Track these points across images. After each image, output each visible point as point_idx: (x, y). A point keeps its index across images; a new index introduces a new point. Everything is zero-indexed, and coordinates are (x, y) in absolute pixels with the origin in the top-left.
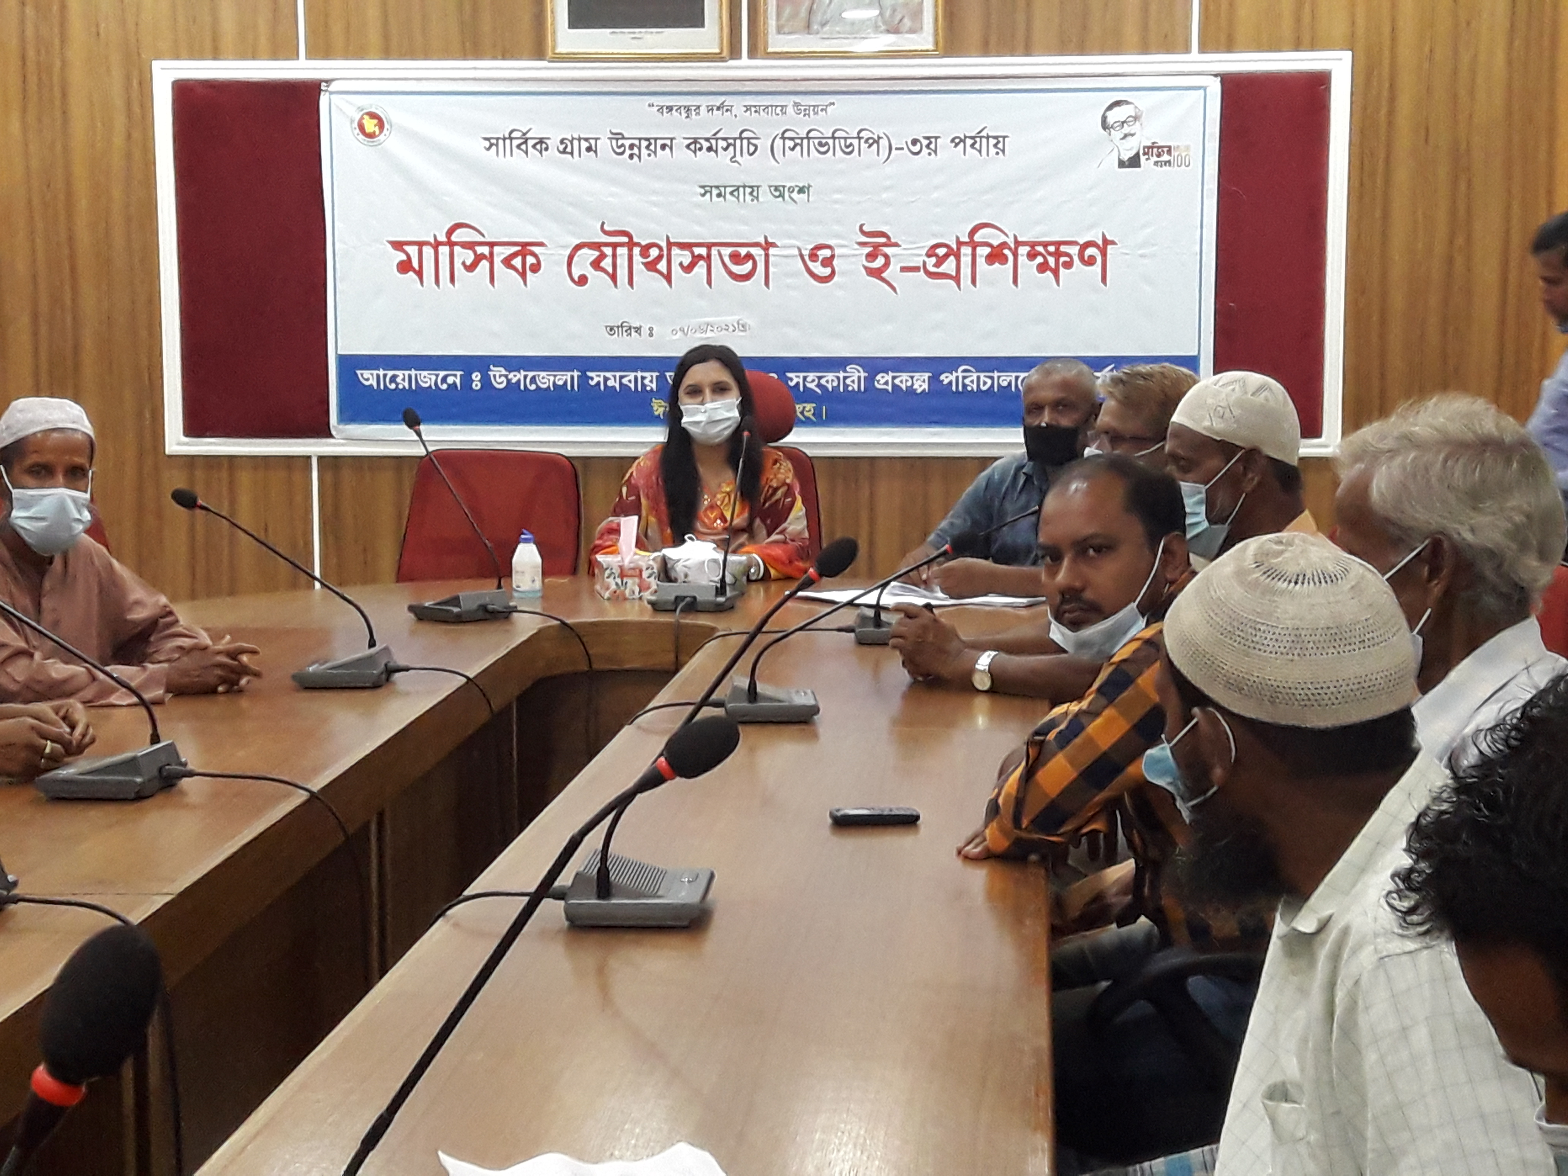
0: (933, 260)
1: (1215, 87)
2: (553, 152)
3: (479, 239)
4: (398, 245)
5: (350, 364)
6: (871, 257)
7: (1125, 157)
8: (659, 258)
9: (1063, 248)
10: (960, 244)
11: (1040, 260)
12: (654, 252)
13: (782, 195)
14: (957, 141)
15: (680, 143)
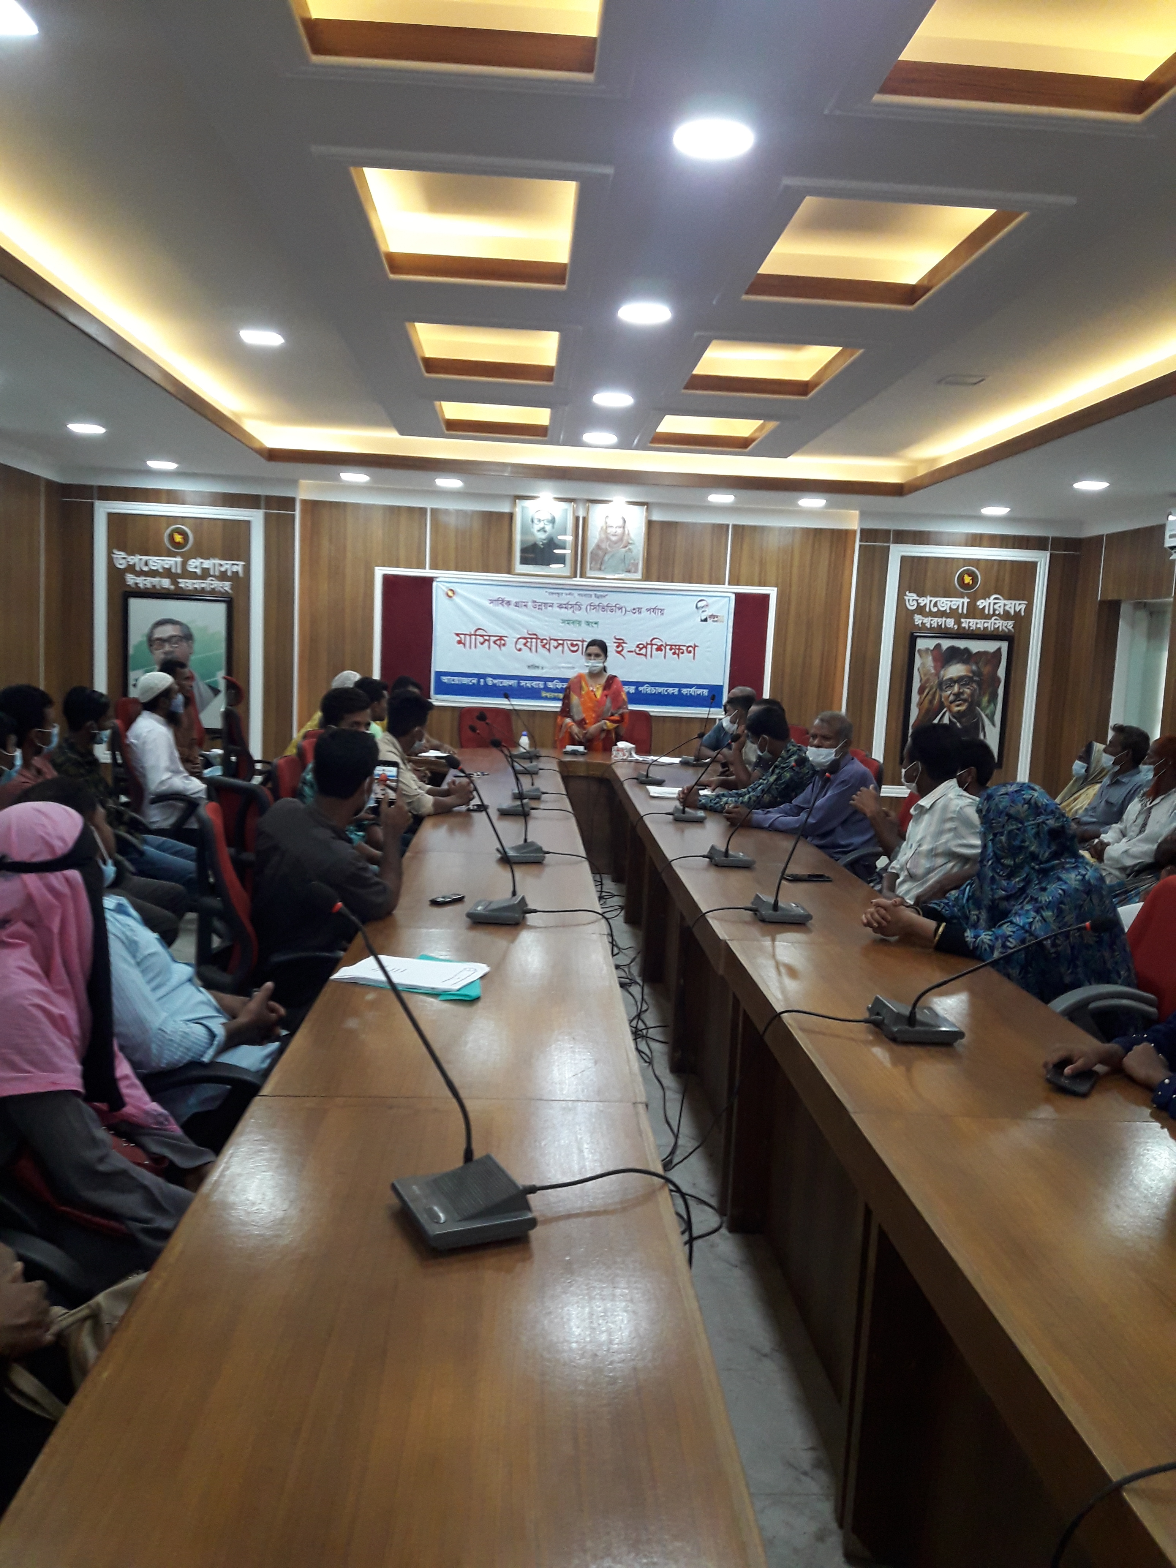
0: (638, 649)
1: (733, 597)
2: (512, 606)
3: (485, 634)
4: (458, 635)
5: (439, 674)
6: (618, 647)
7: (703, 618)
8: (546, 644)
9: (681, 647)
10: (647, 644)
11: (673, 651)
12: (545, 641)
13: (589, 625)
14: (648, 610)
15: (556, 605)
